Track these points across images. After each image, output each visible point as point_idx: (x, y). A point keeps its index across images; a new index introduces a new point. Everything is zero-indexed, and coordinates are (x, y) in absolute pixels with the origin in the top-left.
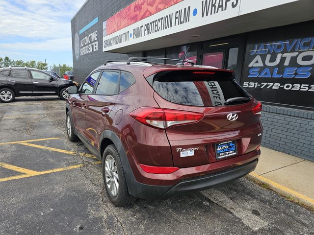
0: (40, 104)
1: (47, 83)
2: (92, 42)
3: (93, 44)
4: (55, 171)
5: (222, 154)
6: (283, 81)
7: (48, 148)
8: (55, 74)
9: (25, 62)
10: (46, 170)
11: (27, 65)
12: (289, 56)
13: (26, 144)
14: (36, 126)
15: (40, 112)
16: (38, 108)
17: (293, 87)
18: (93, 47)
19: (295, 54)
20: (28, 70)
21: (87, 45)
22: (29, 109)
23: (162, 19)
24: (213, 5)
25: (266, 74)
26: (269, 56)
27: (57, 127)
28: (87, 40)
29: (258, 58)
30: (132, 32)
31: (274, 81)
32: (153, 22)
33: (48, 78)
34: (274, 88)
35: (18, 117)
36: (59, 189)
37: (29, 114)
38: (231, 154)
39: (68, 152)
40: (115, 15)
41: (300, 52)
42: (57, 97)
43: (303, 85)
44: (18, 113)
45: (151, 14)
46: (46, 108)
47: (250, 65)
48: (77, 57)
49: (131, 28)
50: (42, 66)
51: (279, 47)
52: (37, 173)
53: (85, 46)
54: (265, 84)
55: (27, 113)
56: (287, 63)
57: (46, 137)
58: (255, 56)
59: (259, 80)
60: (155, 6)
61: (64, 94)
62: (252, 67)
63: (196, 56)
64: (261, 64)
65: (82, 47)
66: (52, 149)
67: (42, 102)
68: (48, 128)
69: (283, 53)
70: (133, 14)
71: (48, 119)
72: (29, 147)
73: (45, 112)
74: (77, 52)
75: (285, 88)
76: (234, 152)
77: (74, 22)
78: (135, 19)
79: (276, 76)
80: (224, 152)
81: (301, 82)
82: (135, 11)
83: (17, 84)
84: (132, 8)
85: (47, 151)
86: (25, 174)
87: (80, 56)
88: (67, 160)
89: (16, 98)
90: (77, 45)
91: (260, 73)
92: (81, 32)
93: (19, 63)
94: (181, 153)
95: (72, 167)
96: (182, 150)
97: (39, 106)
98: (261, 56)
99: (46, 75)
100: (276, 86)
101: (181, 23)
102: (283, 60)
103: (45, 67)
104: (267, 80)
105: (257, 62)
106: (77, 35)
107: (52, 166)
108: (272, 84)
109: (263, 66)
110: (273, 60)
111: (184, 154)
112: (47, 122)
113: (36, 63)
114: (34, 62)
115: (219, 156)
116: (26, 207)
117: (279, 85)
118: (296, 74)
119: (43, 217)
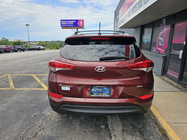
5: (96, 94)
30: (128, 14)
32: (135, 6)
38: (104, 96)
63: (170, 26)
76: (107, 95)
80: (97, 93)
90: (115, 26)
94: (62, 87)
96: (62, 86)
101: (146, 3)
106: (116, 20)
111: (64, 88)
115: (93, 94)
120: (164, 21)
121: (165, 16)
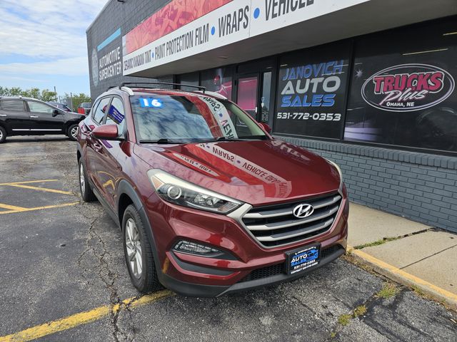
0: (39, 145)
1: (50, 118)
2: (114, 63)
3: (115, 65)
4: (46, 207)
6: (311, 110)
7: (43, 189)
8: (64, 107)
9: (24, 90)
10: (36, 207)
11: (25, 94)
12: (316, 81)
13: (17, 186)
14: (32, 169)
15: (39, 154)
16: (36, 150)
17: (320, 117)
18: (115, 68)
19: (321, 80)
20: (24, 101)
21: (107, 66)
22: (23, 151)
23: (183, 36)
24: (229, 24)
25: (297, 102)
26: (299, 82)
27: (58, 169)
28: (107, 59)
29: (290, 84)
30: (153, 51)
31: (304, 110)
32: (175, 40)
33: (52, 111)
34: (304, 118)
35: (9, 159)
36: (47, 220)
37: (24, 157)
39: (64, 193)
40: (136, 29)
41: (326, 77)
42: (64, 136)
43: (328, 114)
44: (9, 155)
45: (172, 30)
46: (49, 150)
47: (283, 93)
48: (96, 83)
49: (152, 47)
50: (49, 96)
51: (308, 72)
52: (26, 209)
53: (105, 67)
54: (297, 114)
55: (22, 155)
56: (314, 90)
57: (42, 179)
58: (287, 81)
59: (291, 110)
60: (176, 20)
61: (73, 133)
62: (285, 95)
63: (231, 82)
64: (292, 92)
65: (102, 69)
66: (46, 190)
67: (43, 143)
68: (45, 170)
69: (311, 78)
70: (154, 28)
71: (47, 162)
72: (20, 189)
73: (46, 154)
74: (95, 75)
75: (314, 119)
77: (89, 33)
78: (156, 35)
79: (306, 105)
81: (327, 110)
82: (156, 25)
83: (9, 120)
84: (153, 21)
85: (41, 192)
86: (12, 210)
87: (99, 82)
88: (62, 199)
89: (8, 138)
90: (95, 66)
91: (292, 100)
92: (100, 47)
93: (15, 92)
95: (66, 205)
97: (39, 147)
98: (292, 81)
99: (50, 108)
100: (306, 116)
101: (201, 43)
102: (311, 85)
103: (53, 98)
104: (298, 110)
105: (289, 89)
106: (94, 52)
107: (45, 204)
108: (302, 114)
109: (293, 93)
110: (302, 87)
112: (46, 165)
113: (41, 91)
114: (37, 90)
116: (11, 233)
117: (308, 114)
118: (322, 102)
119: (27, 239)
120: (220, 72)
121: (220, 65)
